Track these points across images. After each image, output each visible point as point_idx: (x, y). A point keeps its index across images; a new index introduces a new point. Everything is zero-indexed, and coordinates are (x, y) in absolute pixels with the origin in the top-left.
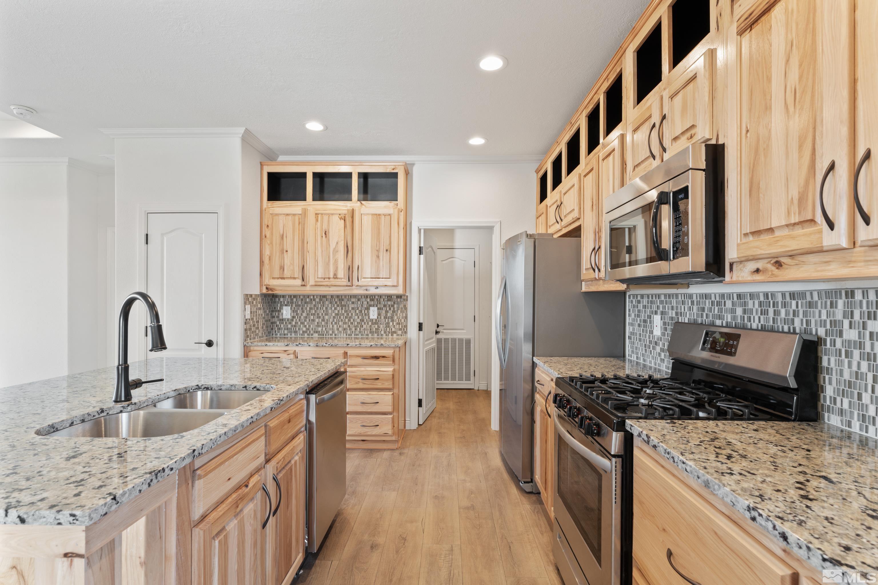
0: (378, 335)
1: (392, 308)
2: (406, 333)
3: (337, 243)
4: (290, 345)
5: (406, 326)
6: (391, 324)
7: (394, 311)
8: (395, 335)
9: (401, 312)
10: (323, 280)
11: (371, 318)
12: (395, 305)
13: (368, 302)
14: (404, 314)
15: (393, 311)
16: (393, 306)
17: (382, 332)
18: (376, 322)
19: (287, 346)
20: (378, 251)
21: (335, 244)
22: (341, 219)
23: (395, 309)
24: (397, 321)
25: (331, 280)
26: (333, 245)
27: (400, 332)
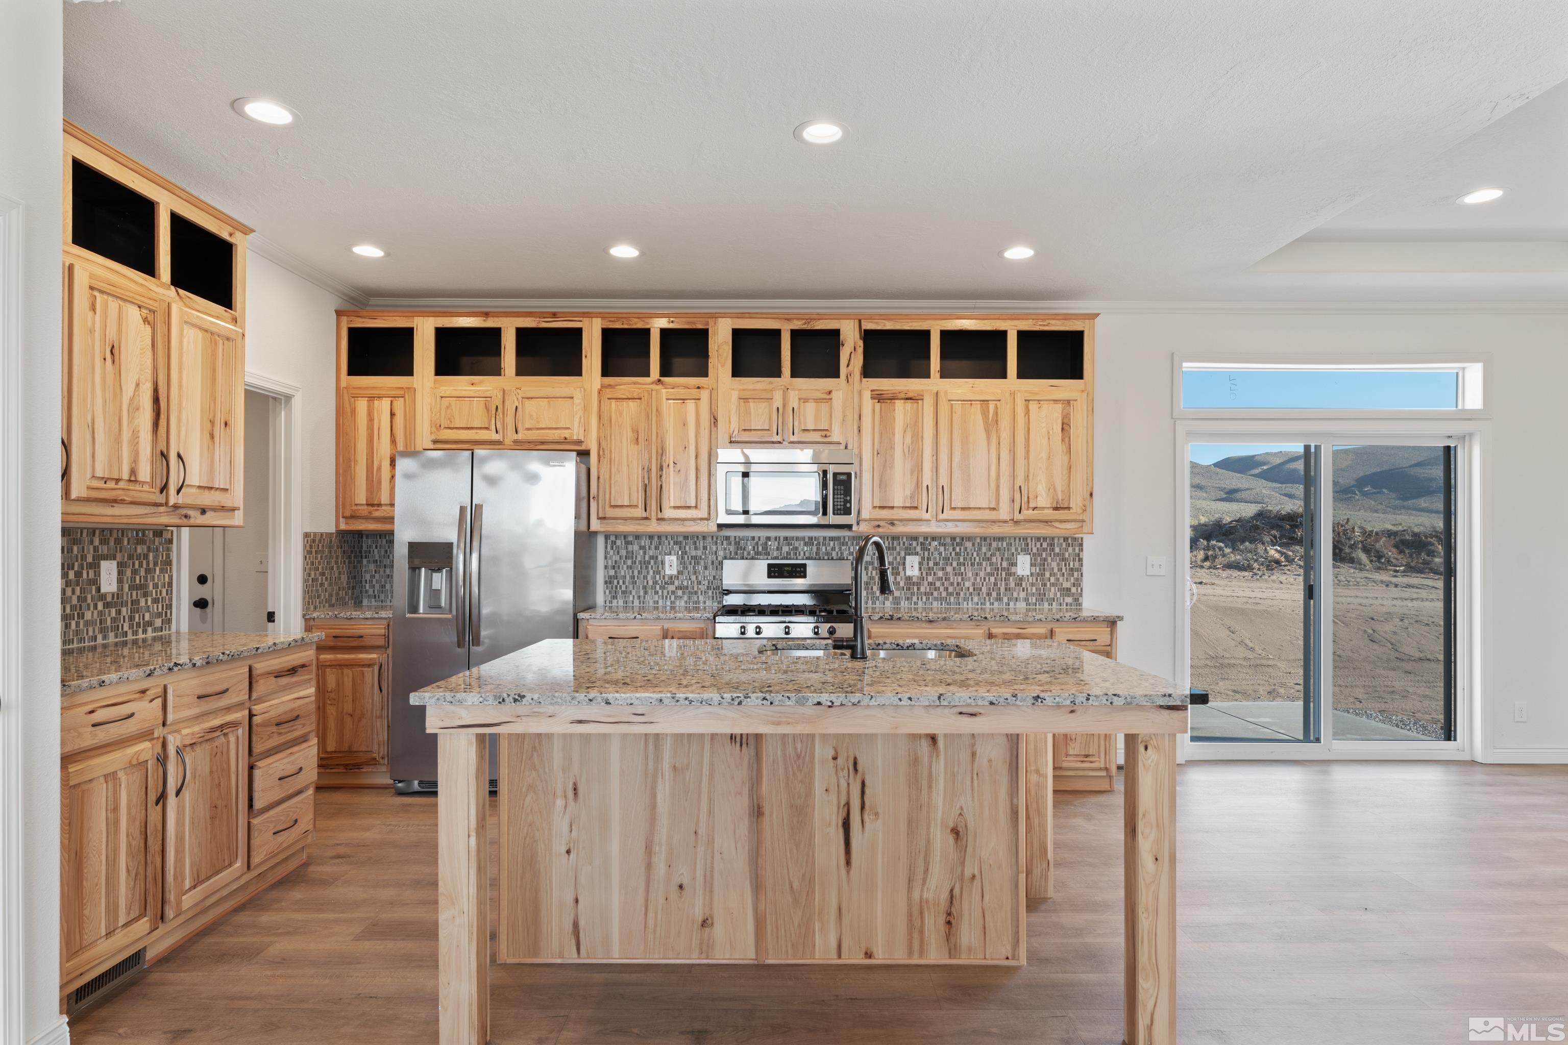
0: (116, 637)
1: (145, 562)
2: (169, 621)
3: (138, 385)
4: (156, 673)
5: (170, 607)
6: (142, 603)
7: (148, 571)
8: (150, 629)
9: (162, 571)
10: (101, 484)
11: (103, 590)
12: (151, 555)
13: (96, 549)
14: (167, 576)
15: (146, 569)
16: (146, 557)
17: (126, 628)
18: (115, 601)
19: (149, 675)
20: (212, 422)
21: (134, 385)
22: (145, 320)
23: (151, 565)
24: (154, 596)
25: (122, 485)
26: (128, 390)
27: (158, 622)
